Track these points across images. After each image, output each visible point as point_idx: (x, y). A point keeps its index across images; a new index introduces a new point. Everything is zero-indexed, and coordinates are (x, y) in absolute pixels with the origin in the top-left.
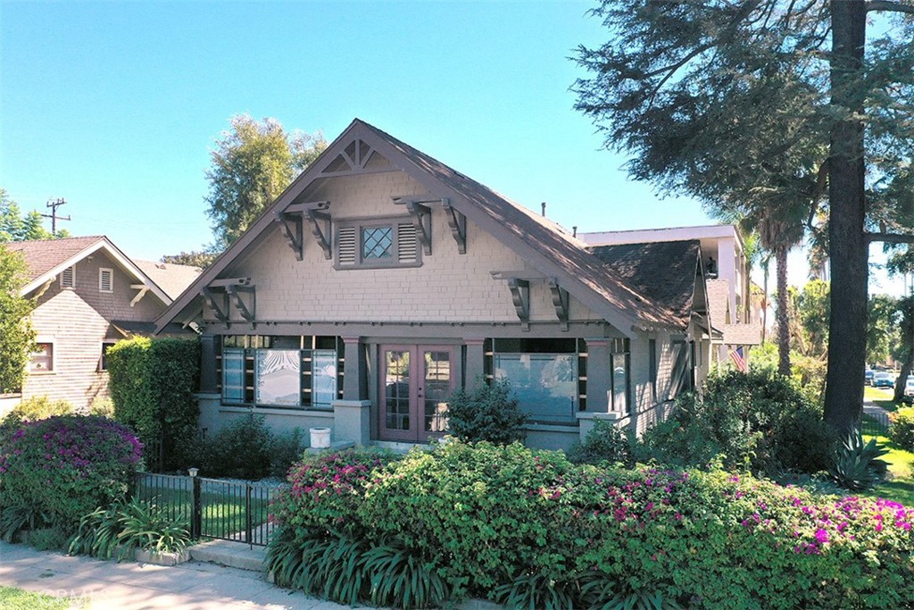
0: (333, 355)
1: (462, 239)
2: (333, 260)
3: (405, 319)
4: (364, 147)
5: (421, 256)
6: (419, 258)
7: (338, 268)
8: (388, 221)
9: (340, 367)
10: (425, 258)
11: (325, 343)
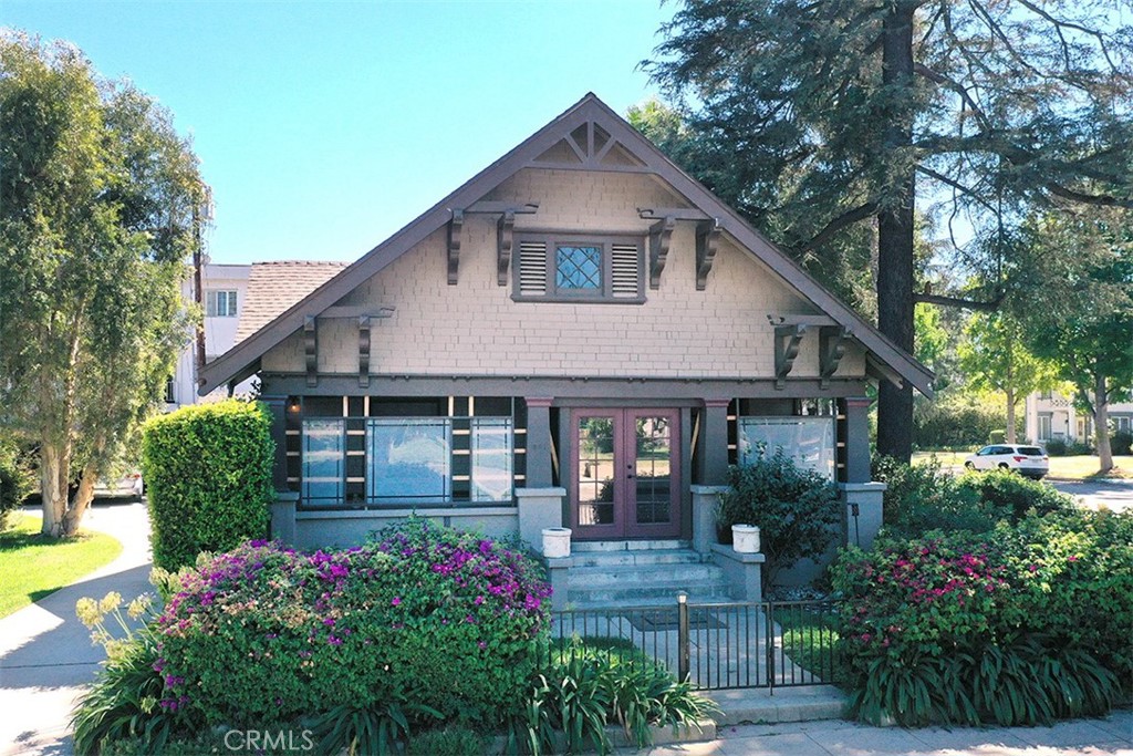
0: (506, 425)
1: (702, 272)
2: (509, 287)
3: (620, 373)
4: (601, 136)
5: (644, 289)
6: (641, 291)
7: (517, 299)
8: (600, 240)
9: (520, 441)
10: (649, 293)
11: (492, 407)
